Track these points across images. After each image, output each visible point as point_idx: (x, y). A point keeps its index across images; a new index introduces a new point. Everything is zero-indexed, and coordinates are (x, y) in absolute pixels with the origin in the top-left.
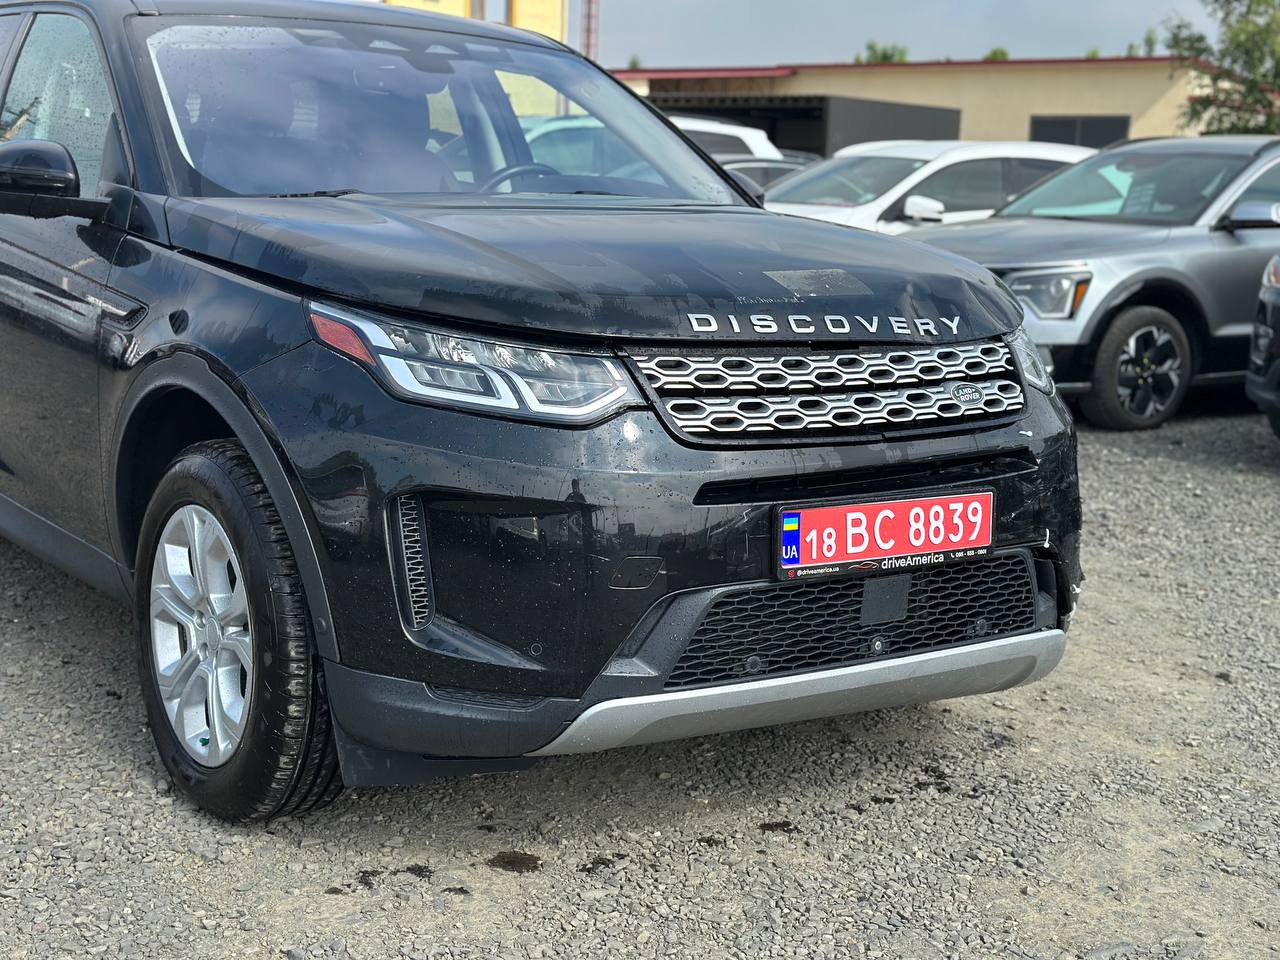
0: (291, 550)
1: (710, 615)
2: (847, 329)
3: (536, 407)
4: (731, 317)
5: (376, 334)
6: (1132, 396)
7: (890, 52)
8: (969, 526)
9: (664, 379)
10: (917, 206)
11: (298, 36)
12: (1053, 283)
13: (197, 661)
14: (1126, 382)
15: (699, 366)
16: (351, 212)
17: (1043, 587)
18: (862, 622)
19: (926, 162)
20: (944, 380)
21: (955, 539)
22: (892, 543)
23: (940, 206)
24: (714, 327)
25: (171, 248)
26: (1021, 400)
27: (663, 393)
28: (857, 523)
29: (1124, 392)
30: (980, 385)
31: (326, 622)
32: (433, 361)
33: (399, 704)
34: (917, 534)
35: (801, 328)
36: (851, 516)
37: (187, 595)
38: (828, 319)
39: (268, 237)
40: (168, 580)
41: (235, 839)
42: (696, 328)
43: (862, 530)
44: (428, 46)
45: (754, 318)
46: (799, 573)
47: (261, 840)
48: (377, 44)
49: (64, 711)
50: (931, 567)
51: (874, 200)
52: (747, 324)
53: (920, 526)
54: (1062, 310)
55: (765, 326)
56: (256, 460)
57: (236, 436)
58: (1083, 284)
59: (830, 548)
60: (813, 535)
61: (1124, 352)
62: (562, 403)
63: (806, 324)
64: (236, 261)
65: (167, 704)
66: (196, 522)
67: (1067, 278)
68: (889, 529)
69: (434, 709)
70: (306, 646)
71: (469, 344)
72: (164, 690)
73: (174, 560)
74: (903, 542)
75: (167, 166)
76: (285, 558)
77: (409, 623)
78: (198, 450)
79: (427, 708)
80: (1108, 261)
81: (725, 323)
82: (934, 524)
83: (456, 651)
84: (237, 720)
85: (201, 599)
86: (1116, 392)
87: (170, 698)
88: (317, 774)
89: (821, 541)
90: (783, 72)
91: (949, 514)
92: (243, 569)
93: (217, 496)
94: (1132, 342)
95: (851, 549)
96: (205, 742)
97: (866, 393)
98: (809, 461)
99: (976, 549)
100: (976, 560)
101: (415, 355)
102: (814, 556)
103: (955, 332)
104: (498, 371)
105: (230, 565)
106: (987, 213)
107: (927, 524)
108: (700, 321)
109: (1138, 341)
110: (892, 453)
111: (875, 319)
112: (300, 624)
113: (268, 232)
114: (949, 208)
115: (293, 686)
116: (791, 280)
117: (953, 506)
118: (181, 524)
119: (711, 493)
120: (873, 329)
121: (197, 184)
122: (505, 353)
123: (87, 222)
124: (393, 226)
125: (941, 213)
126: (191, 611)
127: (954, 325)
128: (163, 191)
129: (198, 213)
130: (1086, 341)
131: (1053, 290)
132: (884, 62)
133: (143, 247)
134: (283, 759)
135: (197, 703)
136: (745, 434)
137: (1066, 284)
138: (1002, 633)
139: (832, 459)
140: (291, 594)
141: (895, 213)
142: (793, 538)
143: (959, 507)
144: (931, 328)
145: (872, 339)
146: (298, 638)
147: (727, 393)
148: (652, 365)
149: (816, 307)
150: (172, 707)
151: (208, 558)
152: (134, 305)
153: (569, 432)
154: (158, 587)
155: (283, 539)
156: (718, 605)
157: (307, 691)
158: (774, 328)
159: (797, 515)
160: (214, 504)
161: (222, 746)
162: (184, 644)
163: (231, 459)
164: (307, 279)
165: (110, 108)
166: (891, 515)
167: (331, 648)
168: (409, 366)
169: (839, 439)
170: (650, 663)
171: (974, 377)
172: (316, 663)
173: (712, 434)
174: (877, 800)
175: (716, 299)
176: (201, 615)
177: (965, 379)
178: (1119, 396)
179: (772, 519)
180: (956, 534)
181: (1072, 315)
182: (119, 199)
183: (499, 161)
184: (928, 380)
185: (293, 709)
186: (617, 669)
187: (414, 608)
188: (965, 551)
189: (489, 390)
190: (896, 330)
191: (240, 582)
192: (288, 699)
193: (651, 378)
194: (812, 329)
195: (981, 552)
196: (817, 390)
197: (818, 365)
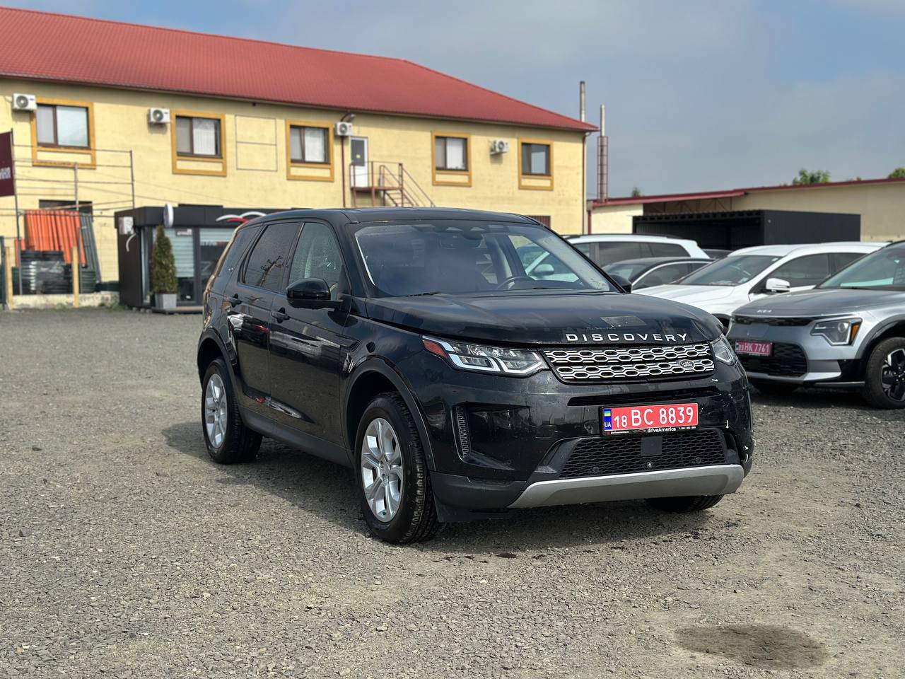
0: (417, 430)
1: (576, 449)
2: (633, 339)
3: (506, 370)
4: (584, 335)
5: (447, 346)
6: (893, 389)
7: (816, 176)
8: (687, 417)
9: (556, 359)
10: (772, 284)
11: (416, 227)
12: (839, 324)
13: (381, 481)
14: (886, 381)
15: (570, 354)
16: (436, 300)
17: (730, 446)
18: (642, 455)
19: (780, 258)
20: (677, 359)
21: (681, 422)
22: (652, 422)
23: (787, 284)
24: (576, 339)
25: (368, 318)
26: (713, 367)
27: (556, 364)
28: (636, 414)
29: (887, 386)
30: (693, 361)
31: (431, 456)
32: (469, 355)
33: (458, 485)
34: (663, 419)
35: (612, 338)
36: (633, 411)
37: (376, 455)
38: (625, 335)
39: (406, 312)
40: (368, 450)
41: (398, 548)
42: (569, 339)
43: (638, 417)
44: (472, 228)
45: (593, 335)
46: (612, 433)
47: (407, 549)
48: (450, 229)
49: (324, 515)
50: (670, 433)
51: (747, 281)
52: (590, 338)
53: (664, 416)
54: (844, 340)
55: (597, 338)
56: (404, 397)
57: (397, 390)
58: (856, 325)
59: (624, 424)
60: (617, 418)
61: (885, 363)
62: (517, 369)
63: (615, 337)
64: (394, 322)
65: (368, 501)
66: (380, 425)
67: (847, 322)
68: (650, 417)
69: (471, 487)
70: (423, 467)
71: (482, 348)
72: (367, 496)
73: (371, 442)
74: (657, 422)
75: (365, 285)
76: (415, 434)
77: (461, 455)
78: (381, 397)
79: (469, 487)
80: (871, 312)
81: (580, 337)
82: (671, 415)
83: (479, 464)
84: (397, 500)
85: (382, 456)
86: (882, 385)
87: (370, 499)
88: (428, 521)
89: (620, 421)
90: (738, 194)
91: (677, 412)
92: (399, 440)
93: (388, 413)
94: (889, 357)
95: (634, 424)
96: (384, 514)
97: (641, 364)
98: (615, 390)
99: (691, 426)
100: (691, 431)
101: (462, 353)
102: (618, 426)
103: (684, 339)
104: (493, 358)
105: (394, 440)
106: (811, 287)
107: (668, 415)
108: (571, 337)
109: (892, 356)
110: (651, 388)
111: (646, 335)
112: (420, 458)
113: (406, 310)
114: (792, 285)
115: (419, 483)
116: (612, 320)
117: (679, 409)
118: (374, 426)
119: (574, 402)
120: (645, 339)
121: (377, 293)
122: (496, 352)
123: (333, 310)
124: (454, 306)
125: (788, 287)
126: (378, 462)
127: (683, 337)
128: (364, 296)
129: (379, 304)
130: (859, 357)
131: (839, 329)
132: (812, 183)
133: (354, 318)
134: (416, 512)
135: (381, 499)
136: (588, 379)
137: (846, 325)
138: (708, 464)
139: (626, 389)
140: (417, 447)
141: (761, 288)
142: (608, 419)
143: (682, 409)
144: (673, 338)
145: (644, 342)
146: (420, 464)
147: (581, 364)
148: (552, 354)
149: (620, 331)
150: (371, 502)
151: (385, 439)
152: (353, 342)
153: (519, 379)
154: (364, 454)
155: (414, 427)
156: (579, 445)
157: (423, 485)
158: (602, 339)
159: (611, 410)
160: (387, 416)
161: (391, 513)
162: (375, 476)
163: (393, 398)
164: (422, 327)
165: (341, 263)
166: (651, 411)
167: (433, 465)
168: (460, 358)
169: (628, 381)
170: (554, 468)
171: (692, 357)
172: (427, 472)
173: (575, 379)
174: (664, 541)
175: (579, 328)
176: (382, 463)
177: (688, 358)
178: (884, 389)
179: (600, 413)
180: (681, 420)
181: (851, 343)
182: (346, 300)
183: (509, 273)
184: (671, 358)
185: (419, 492)
186: (541, 470)
187: (463, 449)
188: (686, 427)
189: (489, 365)
190: (656, 339)
191: (398, 446)
192: (417, 488)
193: (551, 359)
194: (618, 339)
195: (693, 428)
196: (620, 363)
197: (620, 353)
